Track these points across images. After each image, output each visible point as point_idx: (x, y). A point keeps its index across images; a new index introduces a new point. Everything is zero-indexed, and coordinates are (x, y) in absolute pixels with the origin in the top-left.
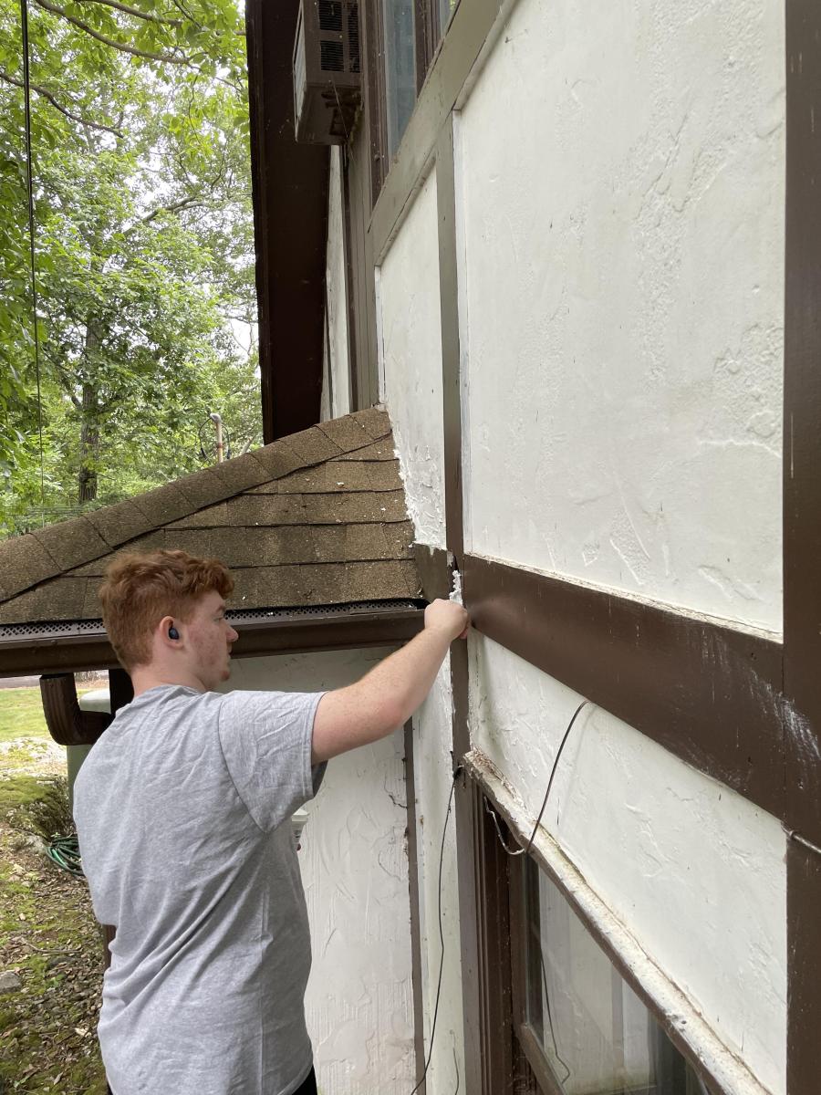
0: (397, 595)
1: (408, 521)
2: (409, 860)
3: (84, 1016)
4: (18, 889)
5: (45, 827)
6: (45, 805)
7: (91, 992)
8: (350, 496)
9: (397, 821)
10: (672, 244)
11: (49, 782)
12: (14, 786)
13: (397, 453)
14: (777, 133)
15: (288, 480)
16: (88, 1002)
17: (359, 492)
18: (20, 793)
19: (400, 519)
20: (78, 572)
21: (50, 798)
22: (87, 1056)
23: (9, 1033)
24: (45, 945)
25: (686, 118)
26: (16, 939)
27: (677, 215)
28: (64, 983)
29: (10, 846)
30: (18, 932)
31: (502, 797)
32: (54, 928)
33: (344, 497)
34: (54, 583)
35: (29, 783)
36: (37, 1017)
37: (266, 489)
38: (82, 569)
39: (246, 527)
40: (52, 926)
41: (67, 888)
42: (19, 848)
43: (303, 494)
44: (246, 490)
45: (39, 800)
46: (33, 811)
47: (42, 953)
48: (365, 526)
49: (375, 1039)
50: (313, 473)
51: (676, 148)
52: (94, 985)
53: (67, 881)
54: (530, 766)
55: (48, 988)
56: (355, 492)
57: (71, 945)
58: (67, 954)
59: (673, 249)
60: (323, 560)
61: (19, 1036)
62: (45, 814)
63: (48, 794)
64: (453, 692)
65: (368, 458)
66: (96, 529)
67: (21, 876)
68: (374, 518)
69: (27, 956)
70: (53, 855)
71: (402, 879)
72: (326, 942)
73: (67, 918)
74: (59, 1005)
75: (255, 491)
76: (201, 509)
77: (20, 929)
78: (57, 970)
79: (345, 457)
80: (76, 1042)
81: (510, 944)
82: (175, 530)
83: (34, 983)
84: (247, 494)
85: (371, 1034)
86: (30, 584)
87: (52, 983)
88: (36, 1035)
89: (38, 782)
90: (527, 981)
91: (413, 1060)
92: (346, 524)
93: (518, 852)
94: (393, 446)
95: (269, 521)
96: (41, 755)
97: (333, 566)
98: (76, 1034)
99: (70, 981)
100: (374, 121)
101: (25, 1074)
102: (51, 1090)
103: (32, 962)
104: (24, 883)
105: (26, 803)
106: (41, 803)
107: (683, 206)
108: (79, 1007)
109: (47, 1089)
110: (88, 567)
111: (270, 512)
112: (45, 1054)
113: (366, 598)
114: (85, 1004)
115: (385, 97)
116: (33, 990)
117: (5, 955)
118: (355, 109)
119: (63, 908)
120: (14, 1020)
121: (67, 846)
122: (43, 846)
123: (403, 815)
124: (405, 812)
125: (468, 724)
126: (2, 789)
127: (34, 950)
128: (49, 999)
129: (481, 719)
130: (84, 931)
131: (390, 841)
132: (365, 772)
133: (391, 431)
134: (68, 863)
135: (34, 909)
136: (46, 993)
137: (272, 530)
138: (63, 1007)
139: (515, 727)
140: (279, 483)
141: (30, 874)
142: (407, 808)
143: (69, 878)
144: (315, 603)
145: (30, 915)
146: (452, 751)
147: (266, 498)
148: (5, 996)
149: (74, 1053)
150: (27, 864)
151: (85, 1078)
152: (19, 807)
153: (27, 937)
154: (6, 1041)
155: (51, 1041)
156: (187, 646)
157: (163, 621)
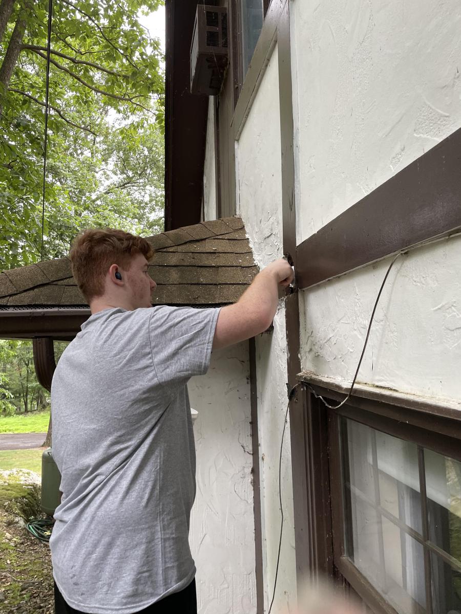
1: (255, 266)
2: (254, 489)
4: (7, 546)
5: (26, 513)
6: (27, 499)
7: (47, 604)
8: (220, 254)
9: (246, 463)
11: (30, 487)
12: (10, 488)
13: (247, 236)
15: (184, 246)
16: (45, 609)
17: (225, 253)
18: (13, 492)
19: (250, 265)
20: (60, 283)
21: (30, 496)
24: (21, 578)
26: (4, 574)
28: (31, 599)
29: (4, 522)
30: (6, 570)
31: (327, 380)
32: (27, 569)
33: (217, 255)
34: (45, 287)
35: (18, 487)
37: (171, 250)
38: (62, 282)
39: (159, 266)
40: (26, 567)
41: (36, 548)
42: (10, 524)
43: (192, 253)
44: (161, 249)
45: (23, 497)
46: (20, 503)
47: (19, 582)
48: (229, 268)
50: (198, 244)
53: (36, 544)
54: (348, 348)
55: (20, 601)
56: (223, 253)
57: (37, 579)
58: (34, 583)
60: (204, 282)
62: (27, 505)
63: (29, 494)
65: (231, 238)
67: (10, 540)
68: (235, 264)
69: (9, 583)
70: (29, 528)
71: (249, 502)
72: (200, 543)
73: (35, 564)
74: (27, 610)
75: (165, 250)
77: (7, 568)
78: (27, 591)
79: (217, 237)
83: (12, 598)
84: (160, 252)
86: (31, 286)
87: (24, 598)
89: (24, 487)
92: (218, 267)
93: (343, 402)
94: (245, 233)
95: (172, 263)
97: (211, 286)
99: (35, 597)
100: (235, 68)
103: (13, 586)
104: (11, 544)
105: (16, 498)
106: (24, 499)
110: (65, 281)
111: (173, 260)
114: (43, 611)
116: (12, 602)
118: (224, 69)
119: (33, 558)
121: (39, 525)
122: (24, 524)
123: (250, 459)
124: (251, 457)
125: (299, 356)
126: (3, 489)
127: (14, 580)
128: (21, 607)
129: (308, 350)
130: (45, 571)
131: (242, 476)
132: (226, 429)
133: (244, 226)
134: (38, 533)
135: (16, 558)
136: (19, 603)
137: (175, 268)
138: (30, 612)
139: (336, 331)
140: (179, 247)
141: (15, 539)
142: (253, 454)
143: (38, 542)
144: (201, 303)
145: (13, 561)
146: (287, 384)
147: (171, 254)
150: (14, 533)
152: (12, 500)
153: (10, 573)
156: (127, 285)
157: (111, 267)
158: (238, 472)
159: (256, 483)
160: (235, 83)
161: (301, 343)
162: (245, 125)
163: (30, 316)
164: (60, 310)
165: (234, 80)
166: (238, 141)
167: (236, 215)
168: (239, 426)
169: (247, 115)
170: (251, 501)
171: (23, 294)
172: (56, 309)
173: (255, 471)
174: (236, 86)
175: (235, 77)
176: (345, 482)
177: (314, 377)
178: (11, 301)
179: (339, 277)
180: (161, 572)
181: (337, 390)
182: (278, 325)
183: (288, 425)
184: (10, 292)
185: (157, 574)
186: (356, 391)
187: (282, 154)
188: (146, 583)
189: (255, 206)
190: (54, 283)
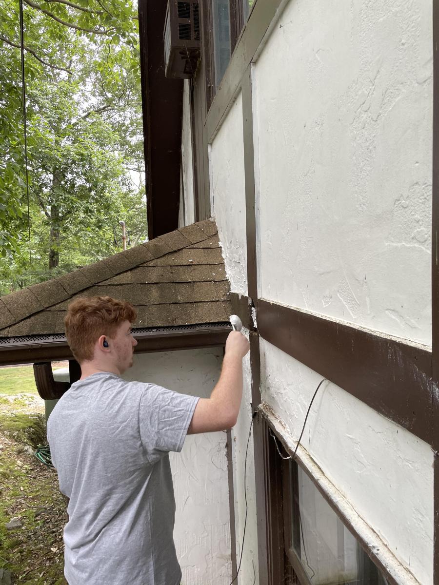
0: (222, 320)
1: (227, 280)
2: (228, 460)
3: (55, 542)
4: (19, 474)
5: (33, 441)
6: (33, 430)
7: (59, 529)
8: (196, 267)
9: (222, 439)
10: (371, 138)
11: (35, 417)
12: (17, 419)
13: (220, 244)
14: (428, 81)
15: (163, 259)
16: (57, 534)
17: (200, 265)
18: (20, 423)
19: (222, 279)
20: (52, 309)
21: (36, 426)
22: (57, 563)
23: (16, 550)
24: (34, 504)
25: (378, 72)
26: (19, 500)
27: (374, 123)
28: (44, 524)
29: (15, 451)
30: (20, 497)
31: (278, 428)
32: (39, 495)
33: (192, 268)
34: (40, 314)
35: (24, 418)
36: (31, 542)
37: (151, 264)
38: (55, 307)
39: (141, 284)
40: (38, 494)
41: (45, 473)
42: (20, 452)
43: (171, 266)
44: (141, 264)
45: (30, 427)
46: (27, 432)
47: (33, 508)
48: (204, 283)
49: (210, 555)
50: (175, 255)
51: (374, 87)
52: (60, 525)
53: (45, 470)
54: (294, 412)
55: (36, 526)
56: (198, 265)
57: (48, 504)
58: (46, 509)
59: (372, 141)
60: (182, 301)
61: (21, 552)
62: (34, 434)
63: (35, 424)
64: (252, 372)
65: (205, 247)
66: (62, 286)
67: (21, 467)
68: (209, 279)
69: (24, 510)
70: (38, 456)
71: (224, 470)
72: (183, 503)
73: (46, 489)
74: (42, 535)
75: (145, 265)
76: (117, 275)
77: (21, 495)
78: (40, 517)
79: (193, 246)
80: (51, 555)
81: (283, 506)
82: (103, 286)
83: (29, 524)
84: (141, 267)
85: (208, 552)
86: (28, 315)
87: (38, 524)
88: (30, 552)
89: (30, 417)
90: (292, 525)
91: (230, 565)
92: (194, 282)
93: (288, 458)
94: (218, 240)
95: (153, 281)
96: (30, 403)
97: (187, 305)
98: (51, 551)
99: (47, 523)
100: (208, 66)
101: (25, 572)
102: (38, 580)
103: (28, 513)
104: (23, 471)
105: (24, 429)
106: (31, 429)
107: (377, 118)
108: (53, 537)
109: (36, 580)
110: (58, 306)
111: (153, 275)
112: (35, 561)
113: (205, 322)
114: (56, 535)
115: (213, 54)
116: (28, 528)
117: (13, 509)
118: (197, 60)
119: (44, 484)
120: (18, 543)
121: (45, 451)
122: (32, 451)
123: (225, 436)
124: (226, 434)
125: (260, 388)
126: (11, 420)
127: (28, 506)
128: (37, 532)
129: (267, 387)
130: (55, 496)
131: (218, 450)
133: (217, 232)
134: (47, 459)
135: (28, 484)
136: (35, 529)
137: (155, 286)
138: (44, 536)
139: (286, 391)
140: (158, 260)
141: (26, 466)
143: (47, 468)
144: (178, 324)
145: (26, 488)
146: (251, 403)
147: (151, 268)
148: (13, 531)
149: (50, 561)
150: (24, 461)
151: (56, 574)
152: (20, 430)
153: (25, 499)
154: (14, 555)
155: (38, 555)
156: (113, 351)
157: (101, 338)
158: (214, 447)
159: (229, 455)
160: (208, 82)
163: (30, 349)
166: (211, 144)
170: (226, 468)
171: (21, 324)
172: (51, 340)
173: (228, 446)
174: (209, 85)
175: (208, 76)
178: (11, 332)
183: (252, 437)
184: (9, 323)
186: (298, 458)
190: (48, 309)
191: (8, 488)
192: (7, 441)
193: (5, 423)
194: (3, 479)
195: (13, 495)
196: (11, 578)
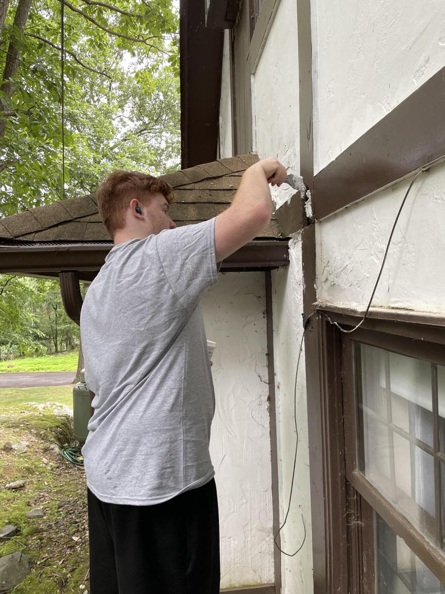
2: (270, 416)
3: (78, 531)
4: (44, 470)
5: (60, 441)
6: (61, 430)
7: (81, 519)
9: (263, 392)
11: (63, 418)
12: (45, 419)
15: (201, 184)
16: (80, 524)
18: (47, 422)
20: (82, 220)
21: (63, 426)
22: (78, 551)
23: (35, 538)
24: (58, 497)
26: (42, 494)
28: (67, 515)
29: (41, 449)
30: (44, 491)
32: (63, 489)
33: (233, 191)
34: (69, 224)
35: (53, 418)
36: (51, 531)
37: (188, 187)
38: (84, 219)
39: (177, 203)
40: (61, 488)
41: (71, 471)
42: (46, 450)
43: (210, 190)
45: (58, 427)
46: (54, 432)
47: (56, 501)
49: (249, 526)
50: (215, 181)
52: (84, 516)
53: (71, 468)
55: (58, 517)
57: (72, 498)
58: (69, 502)
61: (41, 539)
62: (61, 434)
63: (62, 424)
66: (92, 200)
67: (46, 464)
69: (47, 502)
70: (64, 454)
71: (265, 427)
72: (220, 462)
73: (70, 485)
74: (64, 525)
75: (182, 188)
77: (44, 489)
78: (63, 509)
79: (233, 174)
80: (72, 544)
83: (51, 514)
84: (178, 189)
85: (246, 523)
86: (55, 223)
87: (61, 514)
88: (50, 539)
89: (57, 417)
91: (272, 541)
95: (190, 200)
98: (72, 540)
99: (70, 514)
101: (43, 558)
102: (57, 567)
103: (50, 504)
104: (48, 468)
105: (51, 428)
106: (59, 428)
108: (75, 527)
109: (55, 567)
110: (88, 218)
111: (191, 197)
112: (55, 549)
114: (78, 525)
116: (50, 518)
117: (36, 501)
119: (68, 480)
120: (38, 531)
121: (72, 451)
122: (59, 450)
123: (266, 388)
124: (268, 385)
125: (315, 287)
126: (38, 420)
127: (51, 499)
128: (58, 522)
129: (324, 280)
130: (79, 491)
131: (259, 403)
132: (244, 360)
134: (72, 459)
135: (52, 480)
136: (57, 519)
137: (192, 205)
138: (67, 526)
139: (352, 258)
140: (196, 184)
141: (51, 464)
142: (269, 384)
143: (72, 466)
145: (50, 483)
146: (302, 314)
147: (188, 191)
148: (34, 519)
149: (71, 549)
150: (50, 459)
151: (76, 562)
152: (47, 429)
153: (48, 493)
154: (33, 541)
155: (58, 543)
156: (147, 219)
157: (132, 201)
158: (254, 400)
159: (272, 410)
160: (251, 13)
161: (317, 273)
162: (262, 57)
163: (56, 252)
164: (84, 245)
165: (250, 10)
166: (254, 74)
167: (252, 151)
168: (256, 357)
169: (264, 46)
170: (267, 426)
171: (48, 231)
172: (79, 245)
173: (271, 399)
174: (252, 16)
175: (251, 7)
176: (358, 404)
177: (329, 304)
178: (37, 237)
179: (357, 203)
180: (182, 469)
181: (352, 314)
182: (293, 258)
183: (303, 353)
184: (36, 229)
185: (178, 471)
186: (371, 313)
187: (300, 81)
188: (169, 478)
189: (272, 141)
190: (77, 220)
191: (32, 482)
192: (34, 439)
193: (33, 422)
194: (27, 474)
195: (36, 488)
196: (29, 563)
